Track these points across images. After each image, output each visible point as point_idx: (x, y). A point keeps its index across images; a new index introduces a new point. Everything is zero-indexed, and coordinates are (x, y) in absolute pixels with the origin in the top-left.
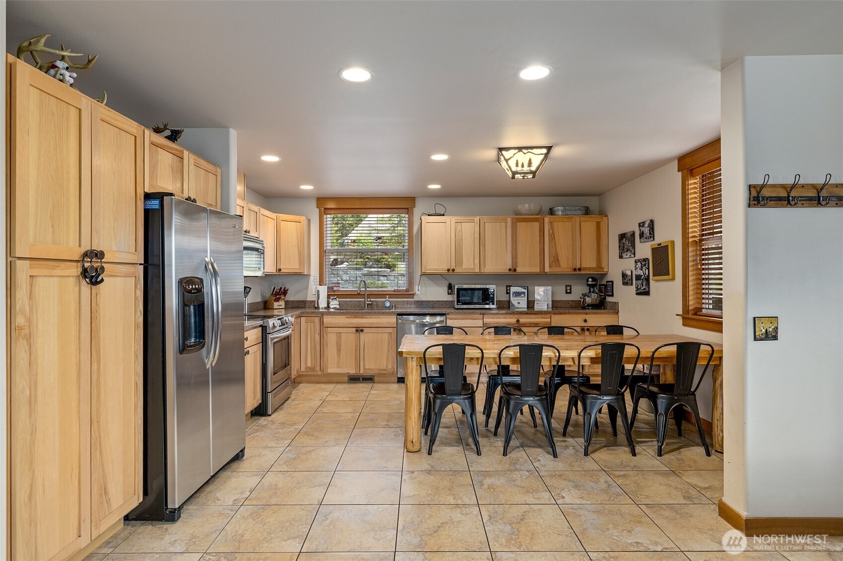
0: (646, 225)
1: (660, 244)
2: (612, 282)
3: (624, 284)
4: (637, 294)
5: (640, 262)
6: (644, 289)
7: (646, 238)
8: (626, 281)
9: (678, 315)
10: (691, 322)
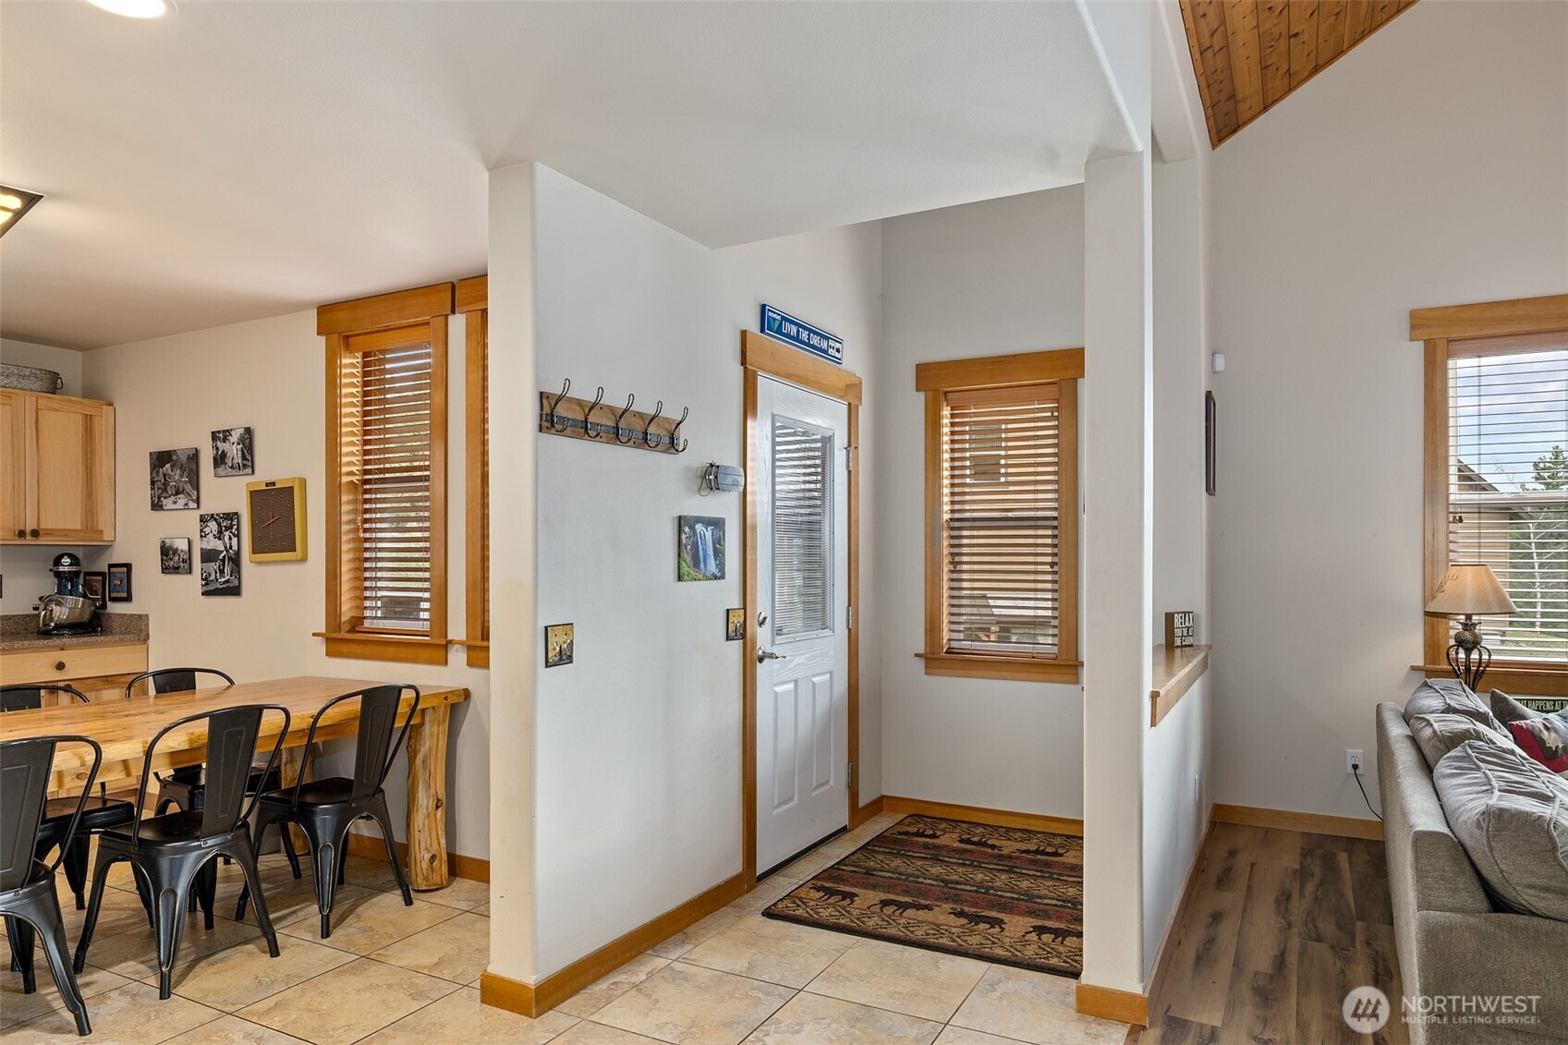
0: (235, 437)
1: (274, 484)
2: (128, 566)
3: (165, 570)
4: (203, 594)
5: (215, 520)
6: (228, 581)
7: (232, 468)
8: (171, 563)
9: (314, 635)
10: (345, 648)
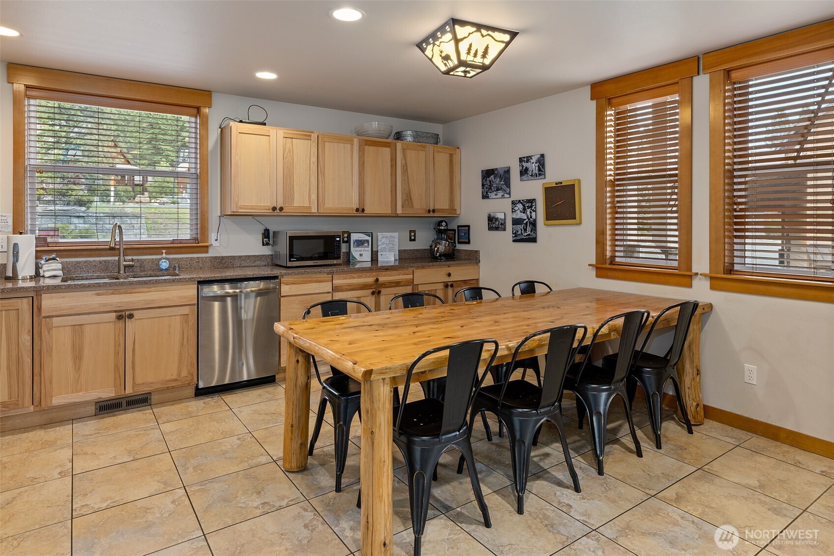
0: (534, 160)
1: (561, 183)
2: (469, 226)
3: (490, 229)
4: (513, 241)
5: (521, 203)
6: (529, 235)
7: (532, 176)
8: (494, 225)
9: (589, 265)
10: (610, 273)
